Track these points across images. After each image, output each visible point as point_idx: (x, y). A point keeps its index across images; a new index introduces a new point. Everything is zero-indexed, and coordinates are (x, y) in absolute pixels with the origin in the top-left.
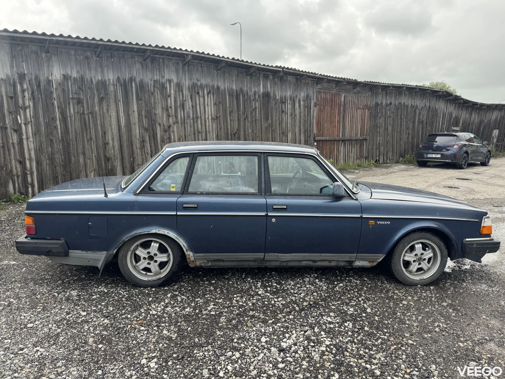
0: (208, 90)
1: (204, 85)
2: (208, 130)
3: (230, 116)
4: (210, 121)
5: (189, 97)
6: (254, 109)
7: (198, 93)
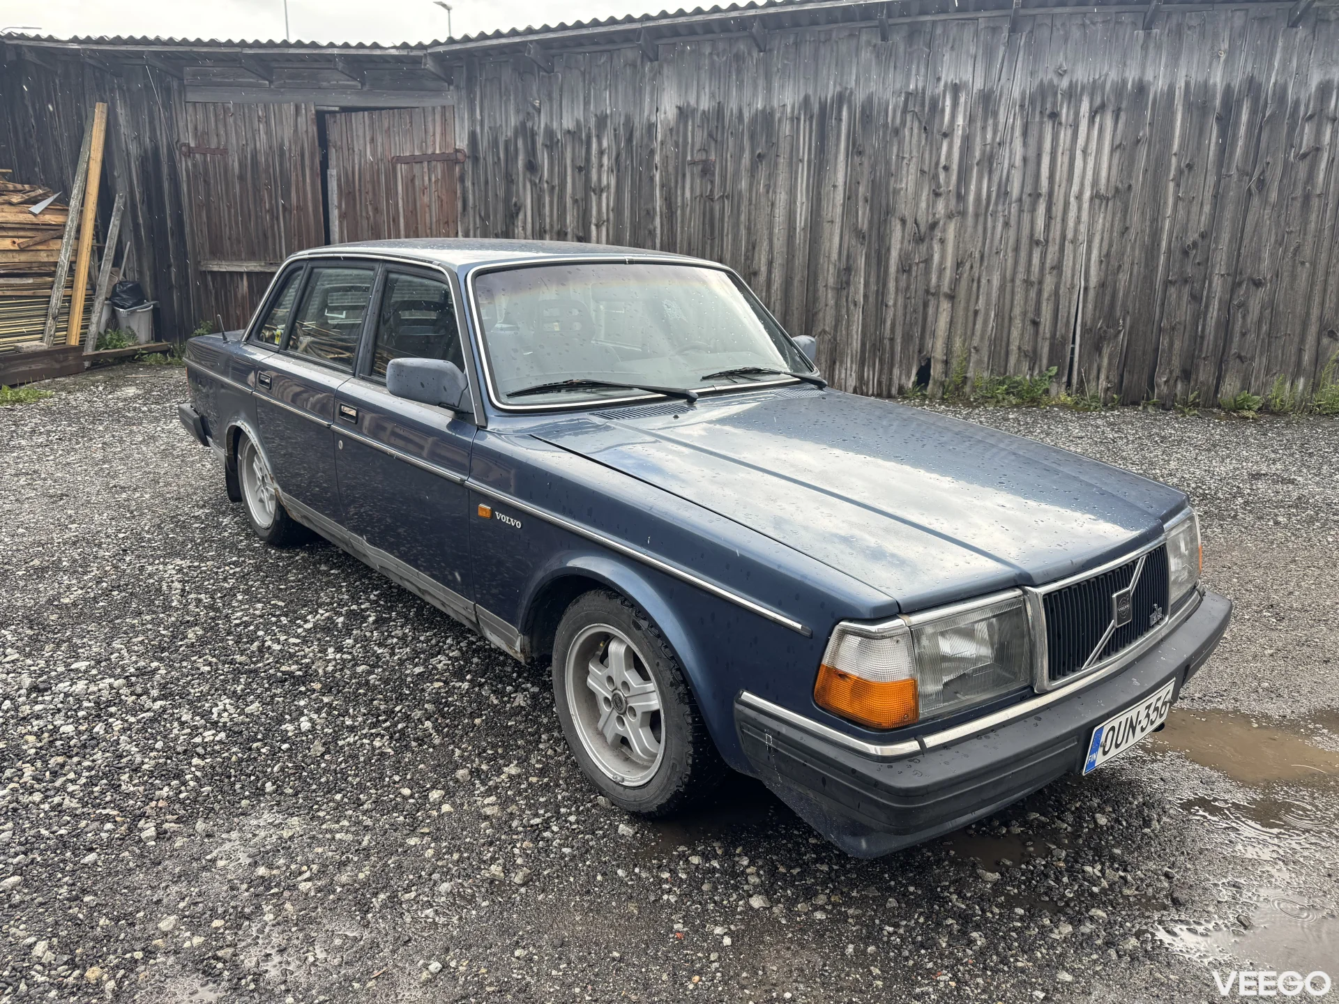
0: (1098, 101)
1: (1083, 88)
2: (1070, 235)
3: (1178, 185)
4: (1086, 206)
5: (1018, 133)
6: (1304, 156)
7: (1054, 116)
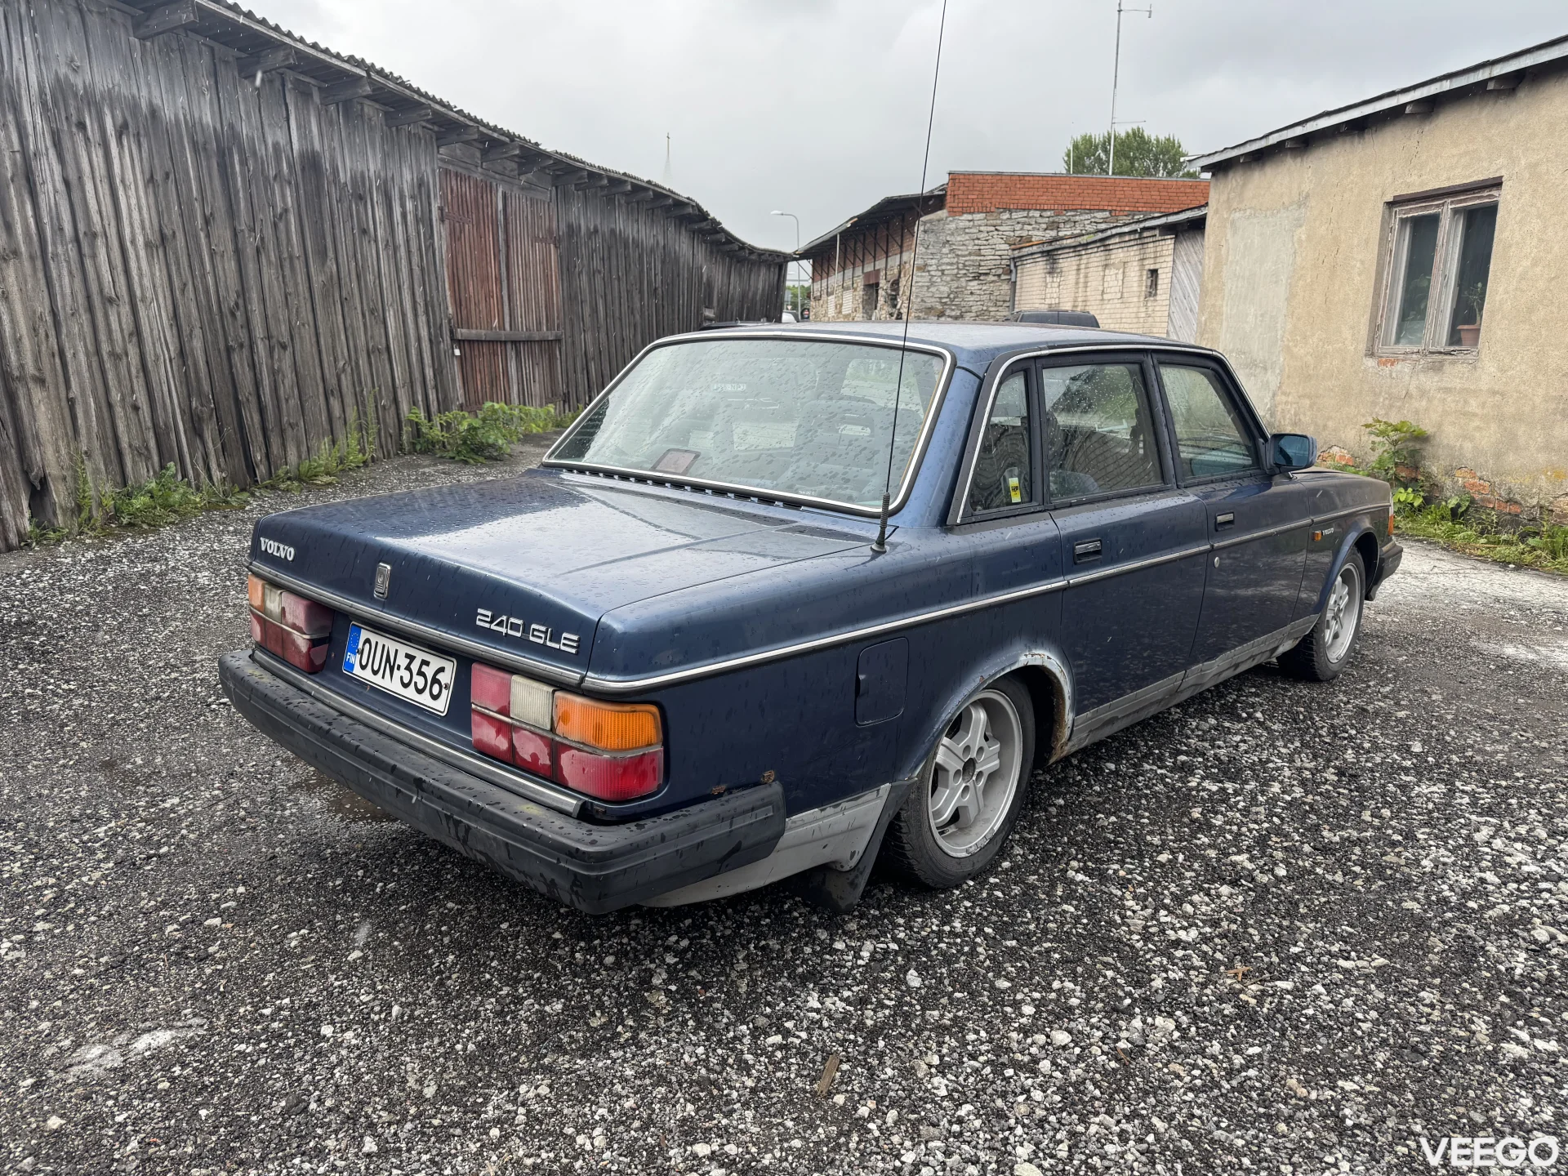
0: (120, 120)
2: (138, 293)
3: (208, 236)
4: (142, 253)
5: (49, 143)
6: (281, 215)
7: (82, 126)
